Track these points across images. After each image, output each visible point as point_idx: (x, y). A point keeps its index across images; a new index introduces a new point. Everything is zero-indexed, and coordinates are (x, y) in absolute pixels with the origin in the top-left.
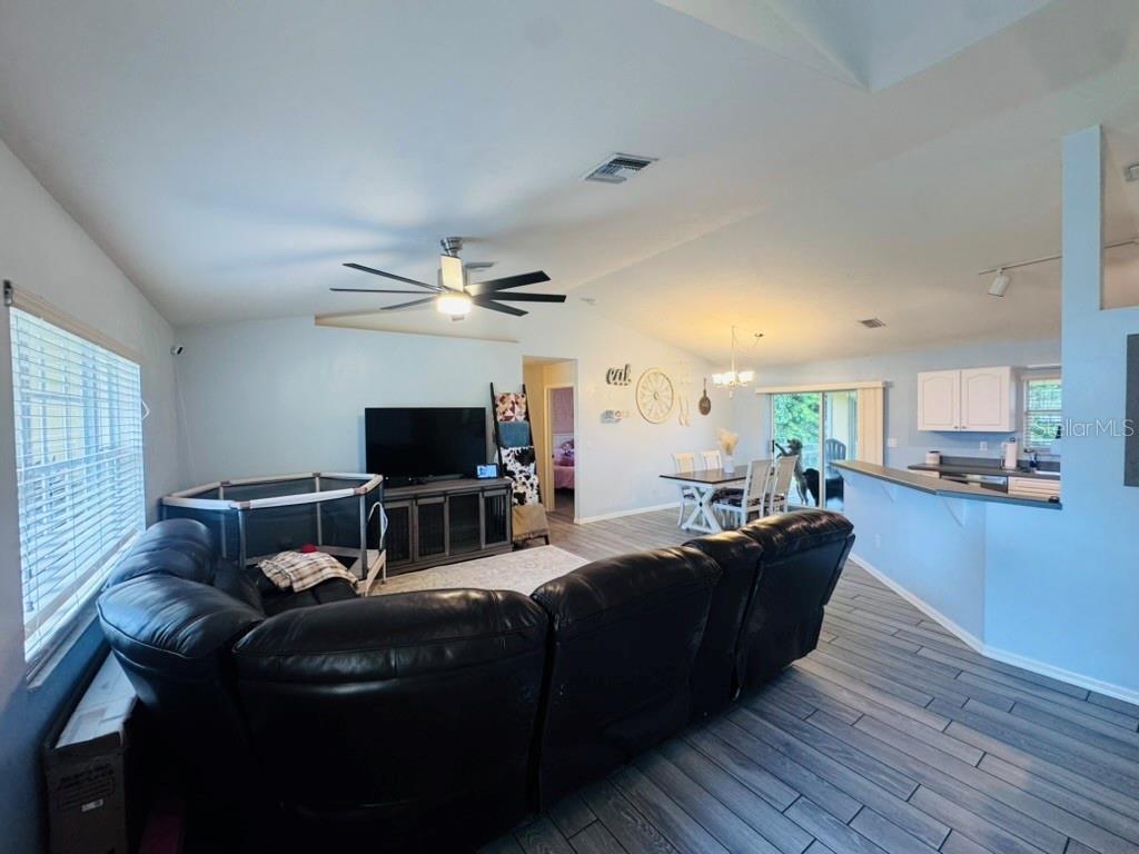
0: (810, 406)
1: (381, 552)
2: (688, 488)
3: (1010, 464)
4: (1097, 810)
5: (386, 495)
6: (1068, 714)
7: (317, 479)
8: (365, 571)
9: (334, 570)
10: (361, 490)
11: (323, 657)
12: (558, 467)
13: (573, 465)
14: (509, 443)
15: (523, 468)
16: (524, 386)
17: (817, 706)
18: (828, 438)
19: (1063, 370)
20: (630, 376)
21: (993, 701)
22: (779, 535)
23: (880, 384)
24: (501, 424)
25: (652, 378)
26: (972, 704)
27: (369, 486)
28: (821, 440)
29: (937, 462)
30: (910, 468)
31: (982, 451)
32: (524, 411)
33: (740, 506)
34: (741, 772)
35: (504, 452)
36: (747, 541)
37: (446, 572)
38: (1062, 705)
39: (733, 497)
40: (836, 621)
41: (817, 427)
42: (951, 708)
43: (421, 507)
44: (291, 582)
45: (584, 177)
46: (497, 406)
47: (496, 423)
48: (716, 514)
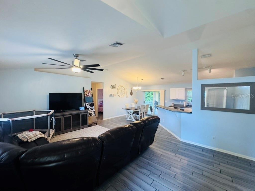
0: (151, 94)
1: (53, 130)
2: (128, 111)
3: (185, 106)
4: (197, 166)
5: (55, 115)
6: (193, 150)
7: (34, 112)
8: (49, 135)
9: (41, 135)
10: (49, 114)
11: (47, 157)
12: (99, 107)
13: (102, 106)
14: (88, 102)
15: (91, 108)
16: (91, 88)
17: (154, 154)
18: (155, 100)
19: (192, 89)
20: (116, 87)
21: (182, 149)
22: (147, 121)
23: (164, 90)
24: (86, 97)
25: (121, 87)
26: (179, 150)
27: (51, 113)
28: (153, 101)
29: (173, 105)
30: (169, 106)
31: (180, 103)
32: (91, 94)
33: (138, 115)
34: (140, 170)
35: (86, 104)
36: (141, 123)
37: (71, 133)
38: (192, 148)
39: (137, 113)
40: (157, 137)
41: (153, 98)
42: (176, 151)
43: (65, 118)
44: (28, 140)
45: (109, 45)
46: (85, 93)
47: (84, 97)
48: (134, 117)
